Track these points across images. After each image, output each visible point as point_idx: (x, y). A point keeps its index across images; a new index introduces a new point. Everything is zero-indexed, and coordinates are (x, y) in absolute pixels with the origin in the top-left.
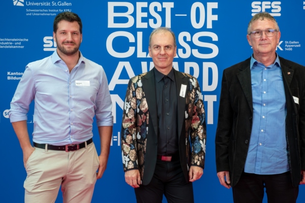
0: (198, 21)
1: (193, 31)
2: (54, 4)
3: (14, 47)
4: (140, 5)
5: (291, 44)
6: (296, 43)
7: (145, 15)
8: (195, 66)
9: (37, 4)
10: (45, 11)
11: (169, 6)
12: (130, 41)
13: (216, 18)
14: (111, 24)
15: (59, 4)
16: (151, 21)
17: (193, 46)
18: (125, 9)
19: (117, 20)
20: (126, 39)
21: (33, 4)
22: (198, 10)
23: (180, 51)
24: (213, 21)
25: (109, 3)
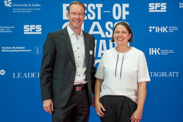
0: (117, 15)
1: (114, 21)
2: (30, 5)
3: (6, 32)
5: (173, 28)
6: (175, 27)
9: (19, 5)
10: (25, 9)
11: (100, 6)
13: (128, 13)
14: (65, 17)
15: (33, 5)
16: (89, 15)
21: (17, 5)
22: (117, 8)
23: (107, 33)
24: (126, 15)
25: (63, 4)
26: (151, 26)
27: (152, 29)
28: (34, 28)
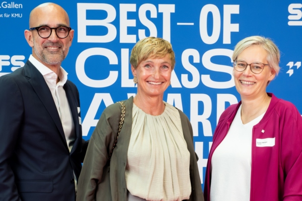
0: (210, 32)
1: (203, 48)
4: (125, 8)
7: (133, 23)
8: (206, 99)
11: (168, 10)
12: (111, 63)
13: (236, 28)
14: (83, 37)
15: (4, 5)
16: (142, 33)
17: (202, 70)
18: (102, 15)
19: (91, 31)
20: (105, 59)
22: (210, 15)
23: (184, 77)
24: (232, 33)
25: (79, 4)
26: (291, 61)
27: (294, 68)
28: (8, 64)
